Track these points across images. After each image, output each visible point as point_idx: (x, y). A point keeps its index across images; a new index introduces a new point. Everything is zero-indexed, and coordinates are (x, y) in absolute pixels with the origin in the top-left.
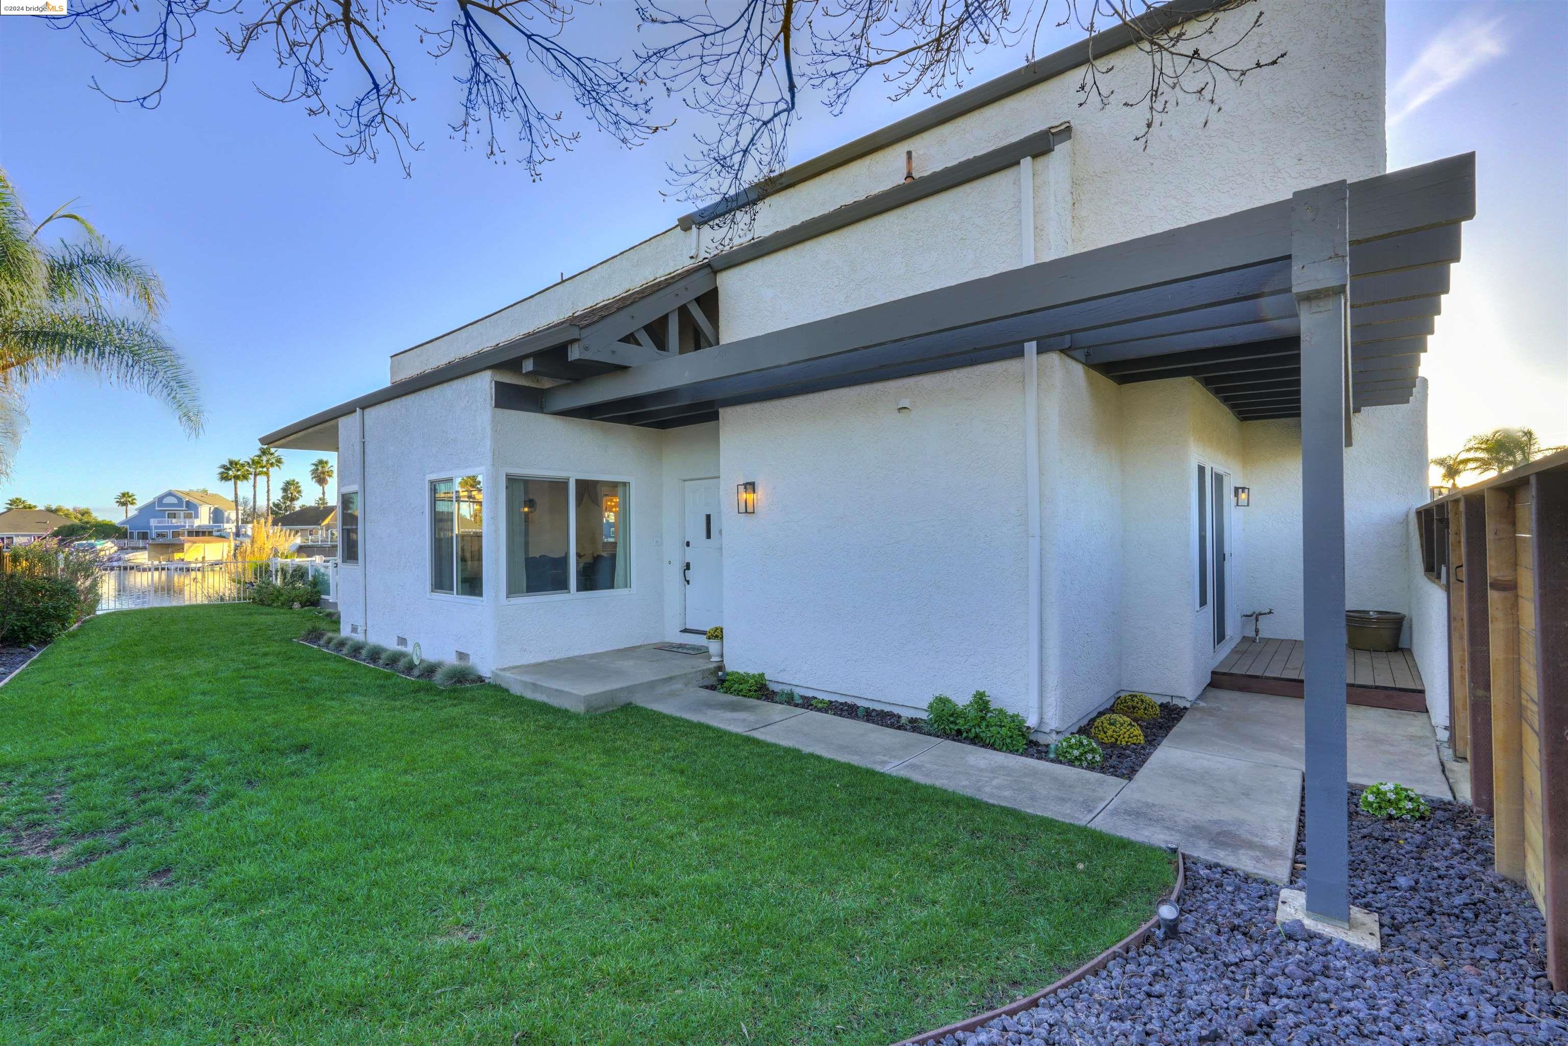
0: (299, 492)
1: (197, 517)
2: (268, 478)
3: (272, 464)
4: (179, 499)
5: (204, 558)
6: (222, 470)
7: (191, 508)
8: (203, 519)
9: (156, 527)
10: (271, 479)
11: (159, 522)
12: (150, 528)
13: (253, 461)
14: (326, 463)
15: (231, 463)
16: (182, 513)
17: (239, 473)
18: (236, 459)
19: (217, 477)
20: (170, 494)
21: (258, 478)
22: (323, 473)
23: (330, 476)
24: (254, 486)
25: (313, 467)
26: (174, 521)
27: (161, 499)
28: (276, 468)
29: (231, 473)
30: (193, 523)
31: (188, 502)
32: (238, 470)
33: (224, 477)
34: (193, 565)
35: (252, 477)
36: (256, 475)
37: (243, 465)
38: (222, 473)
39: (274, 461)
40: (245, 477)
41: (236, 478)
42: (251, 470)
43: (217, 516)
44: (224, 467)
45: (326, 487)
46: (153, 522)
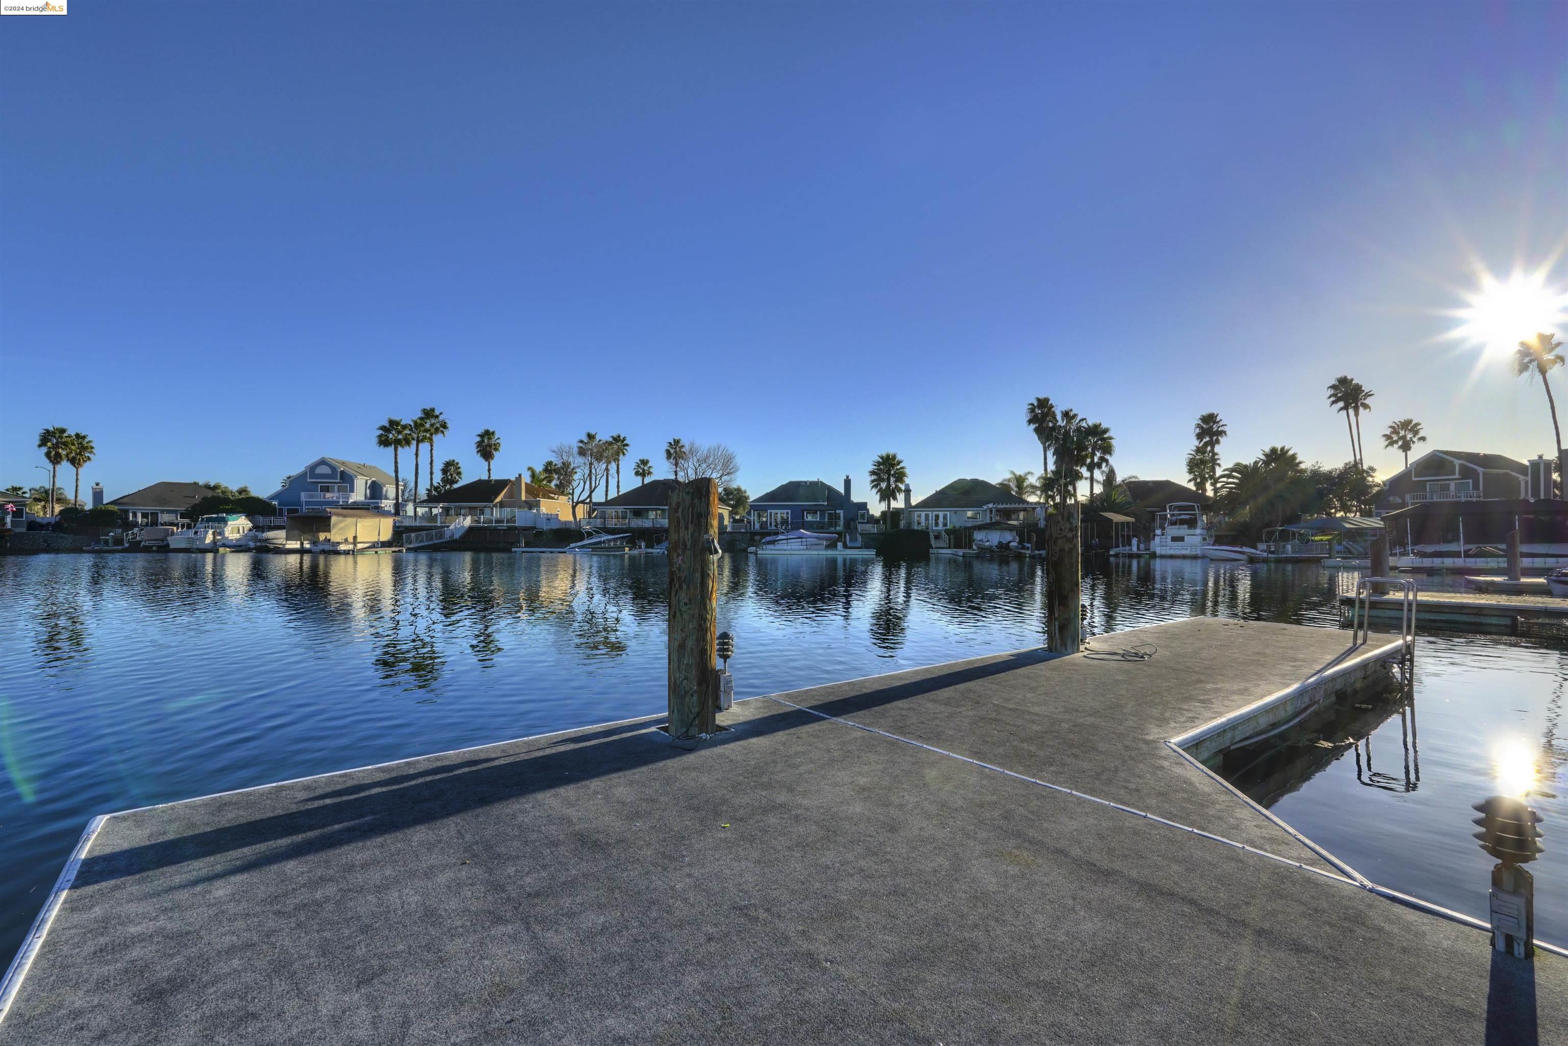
0: (459, 474)
1: (352, 490)
2: (432, 446)
3: (437, 430)
4: (333, 468)
5: (355, 538)
6: (381, 432)
7: (346, 479)
8: (359, 494)
9: (307, 503)
10: (434, 448)
11: (311, 497)
12: (299, 503)
13: (415, 423)
14: (493, 433)
15: (393, 423)
16: (336, 486)
17: (400, 437)
18: (396, 418)
19: (375, 440)
20: (323, 462)
21: (421, 445)
22: (490, 446)
23: (496, 449)
24: (417, 455)
25: (478, 439)
26: (328, 495)
27: (313, 468)
28: (440, 435)
29: (391, 436)
30: (348, 498)
31: (342, 472)
32: (399, 432)
33: (384, 442)
34: (343, 547)
35: (414, 443)
36: (418, 442)
37: (404, 427)
38: (380, 436)
39: (438, 425)
40: (408, 442)
41: (397, 443)
42: (415, 436)
43: (375, 490)
44: (383, 428)
45: (492, 462)
46: (304, 497)
